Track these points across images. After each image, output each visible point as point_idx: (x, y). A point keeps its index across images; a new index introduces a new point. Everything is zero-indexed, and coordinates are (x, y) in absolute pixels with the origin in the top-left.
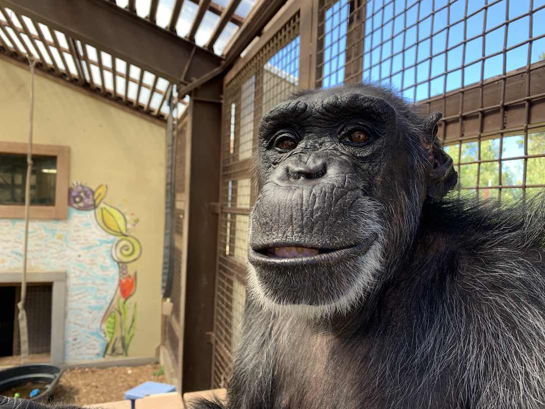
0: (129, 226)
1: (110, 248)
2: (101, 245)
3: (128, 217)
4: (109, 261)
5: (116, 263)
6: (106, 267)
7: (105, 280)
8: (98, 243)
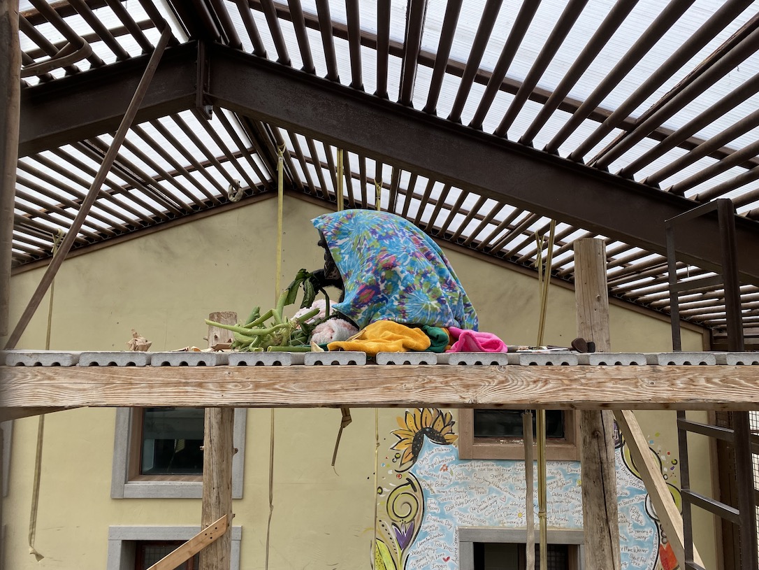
0: (665, 470)
1: (644, 500)
2: (632, 495)
3: (663, 458)
4: (643, 518)
5: (653, 521)
6: (641, 527)
7: (641, 544)
8: (628, 493)
